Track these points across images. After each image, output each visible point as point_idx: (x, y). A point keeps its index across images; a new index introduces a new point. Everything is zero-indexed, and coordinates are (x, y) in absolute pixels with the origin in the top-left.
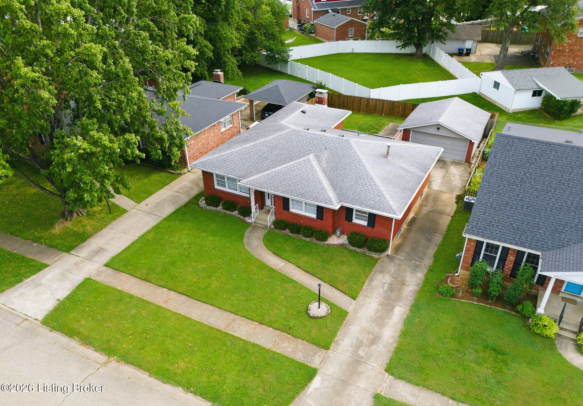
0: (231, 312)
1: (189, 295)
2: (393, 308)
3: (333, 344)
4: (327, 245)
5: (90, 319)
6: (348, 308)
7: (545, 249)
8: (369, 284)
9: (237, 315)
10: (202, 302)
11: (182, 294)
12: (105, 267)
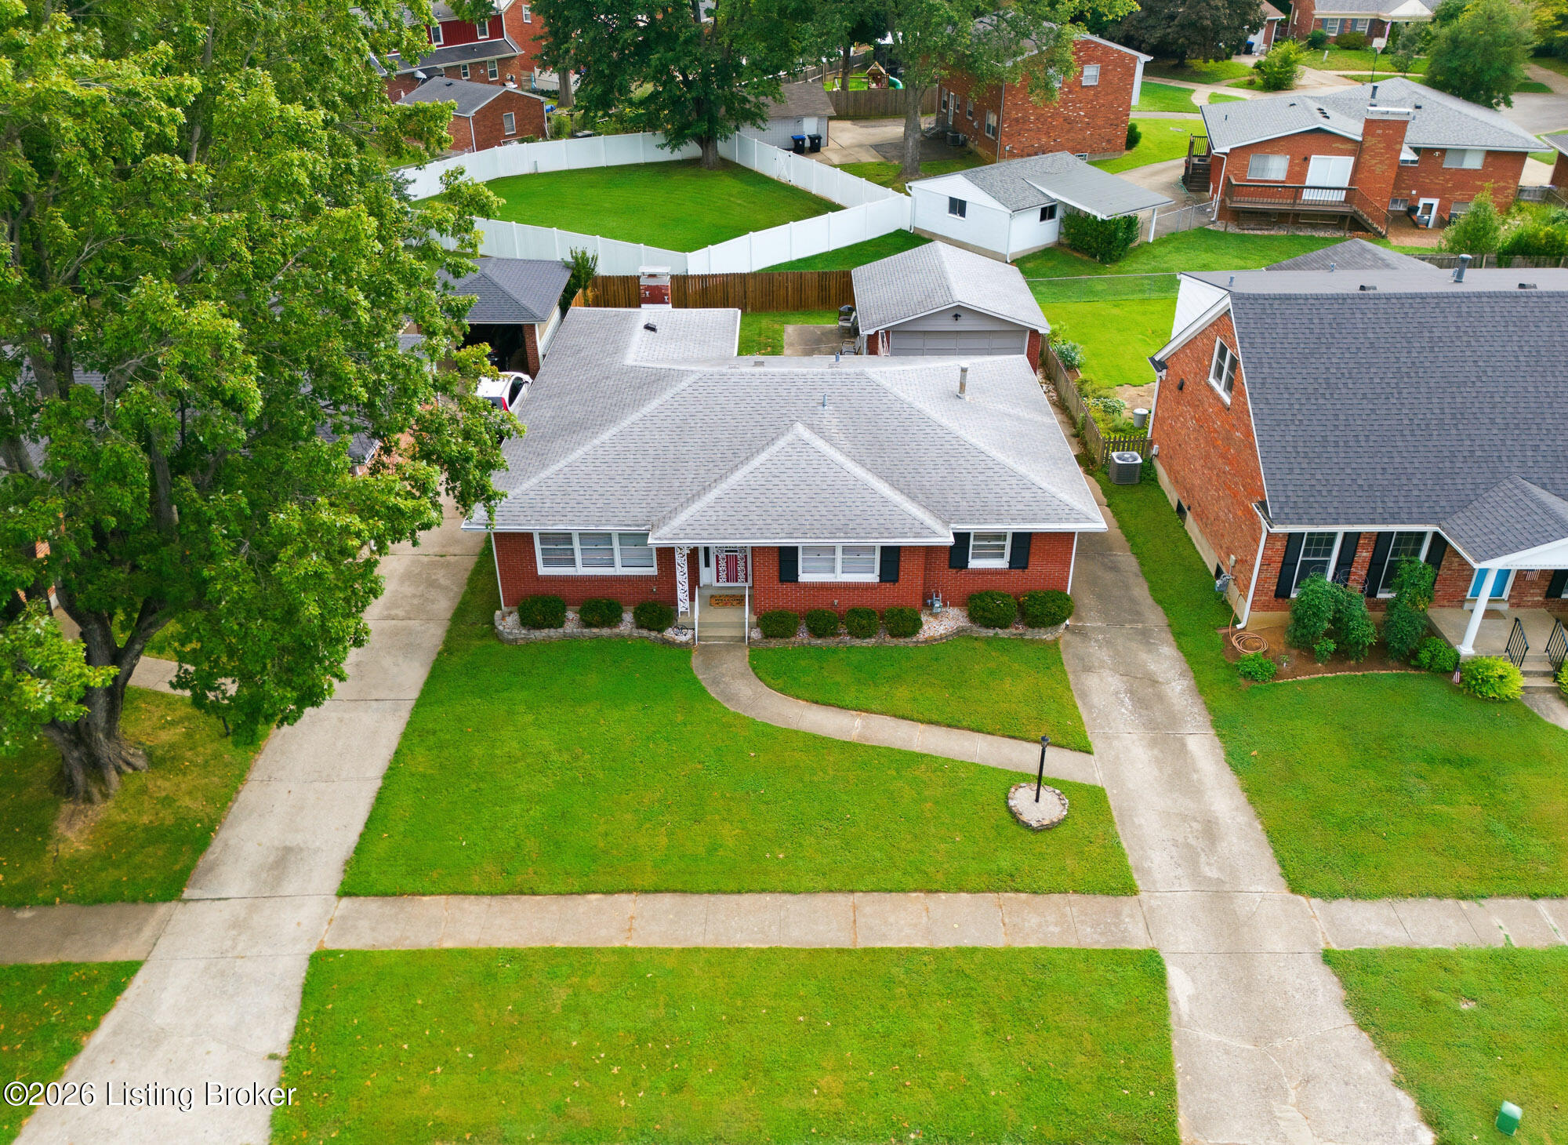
0: (831, 891)
1: (680, 887)
2: (1184, 745)
3: (1135, 876)
4: (926, 642)
5: (439, 1070)
6: (1094, 778)
7: (1440, 516)
8: (1090, 707)
9: (852, 891)
10: (732, 892)
11: (657, 891)
12: (345, 901)
